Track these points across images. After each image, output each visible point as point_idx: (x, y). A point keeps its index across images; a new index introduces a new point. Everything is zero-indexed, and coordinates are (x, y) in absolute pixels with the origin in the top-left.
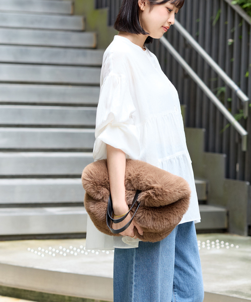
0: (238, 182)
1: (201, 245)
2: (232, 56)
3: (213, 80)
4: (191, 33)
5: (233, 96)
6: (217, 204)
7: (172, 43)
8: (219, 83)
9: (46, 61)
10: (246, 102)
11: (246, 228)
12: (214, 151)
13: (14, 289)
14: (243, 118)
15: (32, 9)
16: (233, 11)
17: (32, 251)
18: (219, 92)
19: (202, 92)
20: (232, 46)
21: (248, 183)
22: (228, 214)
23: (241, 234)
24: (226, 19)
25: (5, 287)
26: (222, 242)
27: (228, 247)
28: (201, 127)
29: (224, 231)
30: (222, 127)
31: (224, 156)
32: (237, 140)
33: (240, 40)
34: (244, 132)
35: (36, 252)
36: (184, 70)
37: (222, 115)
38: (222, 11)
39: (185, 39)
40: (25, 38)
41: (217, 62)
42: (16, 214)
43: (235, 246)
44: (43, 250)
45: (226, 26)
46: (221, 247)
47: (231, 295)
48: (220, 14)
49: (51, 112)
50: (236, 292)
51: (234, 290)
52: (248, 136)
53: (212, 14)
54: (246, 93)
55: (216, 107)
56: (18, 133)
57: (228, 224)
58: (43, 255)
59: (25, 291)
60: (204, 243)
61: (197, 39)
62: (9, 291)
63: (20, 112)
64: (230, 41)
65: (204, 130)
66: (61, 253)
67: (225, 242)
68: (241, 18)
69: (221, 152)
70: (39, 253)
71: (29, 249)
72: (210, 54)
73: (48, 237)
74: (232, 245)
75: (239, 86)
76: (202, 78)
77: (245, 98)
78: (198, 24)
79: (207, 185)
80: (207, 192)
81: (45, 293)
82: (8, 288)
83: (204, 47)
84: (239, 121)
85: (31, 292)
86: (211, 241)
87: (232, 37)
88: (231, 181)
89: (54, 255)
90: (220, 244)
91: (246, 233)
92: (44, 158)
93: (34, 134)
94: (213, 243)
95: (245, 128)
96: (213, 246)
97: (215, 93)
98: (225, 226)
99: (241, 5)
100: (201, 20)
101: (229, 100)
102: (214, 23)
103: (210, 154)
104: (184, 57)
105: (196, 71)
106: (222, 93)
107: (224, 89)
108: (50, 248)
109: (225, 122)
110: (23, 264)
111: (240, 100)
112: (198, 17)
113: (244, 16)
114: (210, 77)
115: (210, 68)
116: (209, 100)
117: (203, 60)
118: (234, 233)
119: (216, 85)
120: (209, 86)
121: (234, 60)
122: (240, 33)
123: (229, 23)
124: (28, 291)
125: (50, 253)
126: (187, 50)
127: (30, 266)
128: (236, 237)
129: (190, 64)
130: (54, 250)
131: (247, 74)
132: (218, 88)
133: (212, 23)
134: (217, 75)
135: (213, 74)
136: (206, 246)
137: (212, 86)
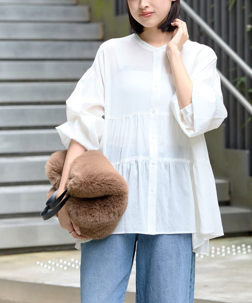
1: (226, 250)
2: (251, 44)
3: (232, 70)
4: (206, 20)
6: (241, 204)
8: (239, 73)
9: (50, 56)
12: (236, 147)
17: (42, 264)
18: (239, 83)
20: (251, 32)
24: (243, 4)
26: (249, 247)
29: (250, 233)
30: (243, 121)
31: (247, 152)
35: (46, 266)
37: (243, 108)
39: (199, 27)
41: (235, 50)
42: (23, 225)
44: (53, 263)
45: (243, 11)
46: (247, 253)
49: (57, 111)
55: (236, 100)
56: (21, 136)
58: (53, 269)
60: (229, 248)
61: (212, 26)
63: (22, 113)
64: (249, 27)
65: (223, 125)
66: (73, 266)
69: (243, 148)
70: (49, 267)
71: (38, 263)
72: (227, 42)
73: (58, 248)
78: (212, 10)
79: (230, 184)
80: (230, 193)
83: (220, 35)
86: (236, 246)
87: (251, 24)
89: (65, 268)
90: (247, 249)
94: (239, 248)
96: (239, 251)
97: (234, 84)
98: (251, 229)
100: (215, 5)
101: (250, 90)
102: (230, 8)
103: (231, 151)
106: (242, 84)
107: (244, 79)
108: (61, 261)
109: (246, 115)
110: (32, 280)
112: (212, 2)
114: (228, 67)
115: (228, 57)
116: (228, 92)
117: (220, 49)
119: (235, 76)
120: (228, 77)
123: (246, 7)
125: (61, 266)
126: (202, 39)
127: (40, 282)
130: (65, 262)
132: (238, 79)
133: (227, 7)
134: (235, 64)
135: (231, 64)
136: (231, 252)
137: (231, 76)
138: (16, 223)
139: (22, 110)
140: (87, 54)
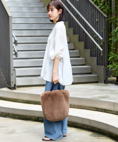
0: (101, 66)
1: (88, 86)
2: (98, 25)
3: (92, 33)
4: (85, 18)
5: (98, 38)
6: (94, 74)
7: (79, 21)
8: (94, 34)
9: (39, 29)
10: (102, 40)
11: (103, 81)
13: (27, 101)
14: (101, 45)
15: (34, 11)
16: (97, 10)
17: (33, 89)
18: (94, 37)
19: (89, 37)
20: (97, 21)
21: (103, 66)
22: (98, 77)
23: (102, 83)
24: (95, 13)
25: (25, 100)
26: (95, 85)
27: (96, 87)
28: (89, 49)
29: (97, 82)
31: (96, 58)
32: (100, 52)
33: (100, 19)
34: (101, 50)
35: (34, 90)
36: (83, 30)
37: (95, 45)
38: (94, 10)
39: (83, 20)
40: (31, 21)
41: (93, 27)
42: (28, 79)
43: (99, 86)
44: (37, 89)
45: (95, 15)
46: (94, 87)
47: (92, 99)
48: (93, 11)
49: (40, 45)
50: (94, 98)
51: (94, 97)
52: (103, 51)
53: (91, 11)
54: (102, 37)
55: (93, 42)
57: (98, 80)
58: (36, 91)
59: (31, 101)
60: (89, 86)
61: (87, 20)
62: (26, 102)
63: (29, 46)
64: (97, 20)
65: (90, 50)
66: (42, 90)
67: (96, 85)
68: (100, 12)
69: (95, 57)
70: (35, 90)
71: (32, 89)
72: (91, 25)
73: (39, 86)
74: (98, 86)
75: (100, 35)
76: (89, 33)
77: (101, 38)
79: (91, 68)
80: (91, 70)
81: (37, 102)
82: (26, 101)
83: (89, 22)
84: (100, 46)
85: (33, 101)
86: (91, 85)
87: (98, 19)
88: (99, 66)
89: (40, 90)
91: (103, 82)
92: (37, 61)
93: (35, 53)
94: (92, 86)
95: (102, 48)
96: (92, 87)
97: (93, 37)
98: (97, 81)
99: (100, 8)
100: (88, 13)
101: (97, 39)
102: (92, 14)
103: (92, 57)
104: (83, 26)
105: (87, 31)
107: (96, 36)
109: (96, 47)
111: (100, 39)
112: (87, 12)
113: (101, 11)
114: (91, 32)
115: (91, 29)
116: (91, 40)
117: (89, 27)
118: (100, 83)
119: (93, 35)
120: (91, 35)
121: (98, 26)
122: (100, 17)
123: (96, 14)
124: (32, 101)
125: (39, 90)
126: (84, 23)
127: (32, 93)
128: (100, 84)
129: (85, 28)
130: (40, 89)
131: (102, 31)
132: (94, 36)
133: (91, 14)
134: (93, 32)
135: (92, 31)
136: (89, 87)
137: (92, 35)
138: (27, 78)
139: (30, 45)
140: (50, 28)
